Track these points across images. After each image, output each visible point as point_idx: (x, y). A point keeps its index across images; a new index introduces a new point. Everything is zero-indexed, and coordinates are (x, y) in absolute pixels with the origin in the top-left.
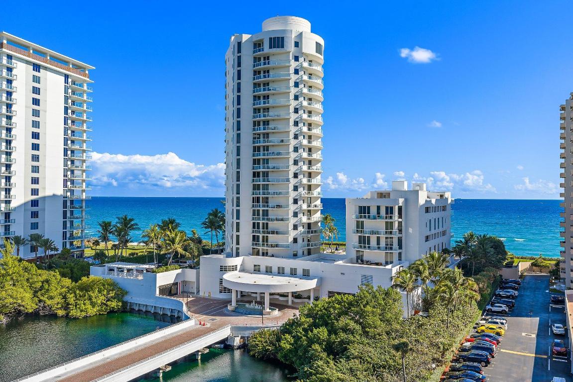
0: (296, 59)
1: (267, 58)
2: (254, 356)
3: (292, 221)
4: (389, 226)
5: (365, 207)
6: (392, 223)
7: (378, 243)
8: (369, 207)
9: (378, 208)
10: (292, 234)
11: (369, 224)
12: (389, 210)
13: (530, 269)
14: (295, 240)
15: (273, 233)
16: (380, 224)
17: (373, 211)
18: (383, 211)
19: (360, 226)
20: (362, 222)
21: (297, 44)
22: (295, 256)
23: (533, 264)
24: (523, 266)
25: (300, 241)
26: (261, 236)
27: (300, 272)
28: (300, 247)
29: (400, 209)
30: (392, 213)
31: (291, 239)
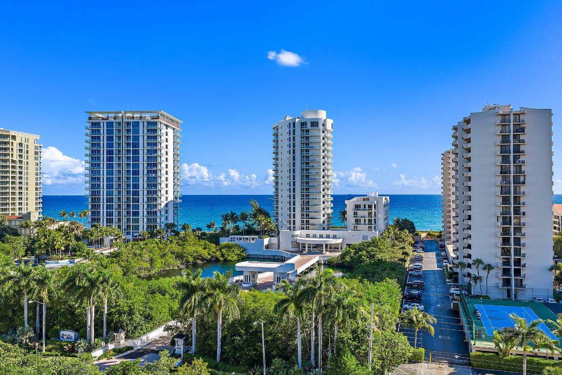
0: (323, 132)
1: (308, 131)
2: (333, 266)
3: (323, 212)
4: (370, 214)
5: (358, 205)
6: (371, 213)
7: (365, 222)
8: (360, 205)
9: (365, 205)
10: (323, 219)
11: (360, 213)
12: (370, 206)
13: (426, 237)
14: (324, 222)
15: (311, 218)
16: (366, 213)
17: (362, 207)
18: (367, 207)
19: (355, 214)
20: (357, 212)
21: (323, 125)
22: (324, 229)
23: (428, 234)
24: (423, 235)
25: (326, 222)
26: (305, 220)
27: (331, 236)
28: (325, 226)
29: (375, 205)
30: (371, 207)
31: (322, 222)
